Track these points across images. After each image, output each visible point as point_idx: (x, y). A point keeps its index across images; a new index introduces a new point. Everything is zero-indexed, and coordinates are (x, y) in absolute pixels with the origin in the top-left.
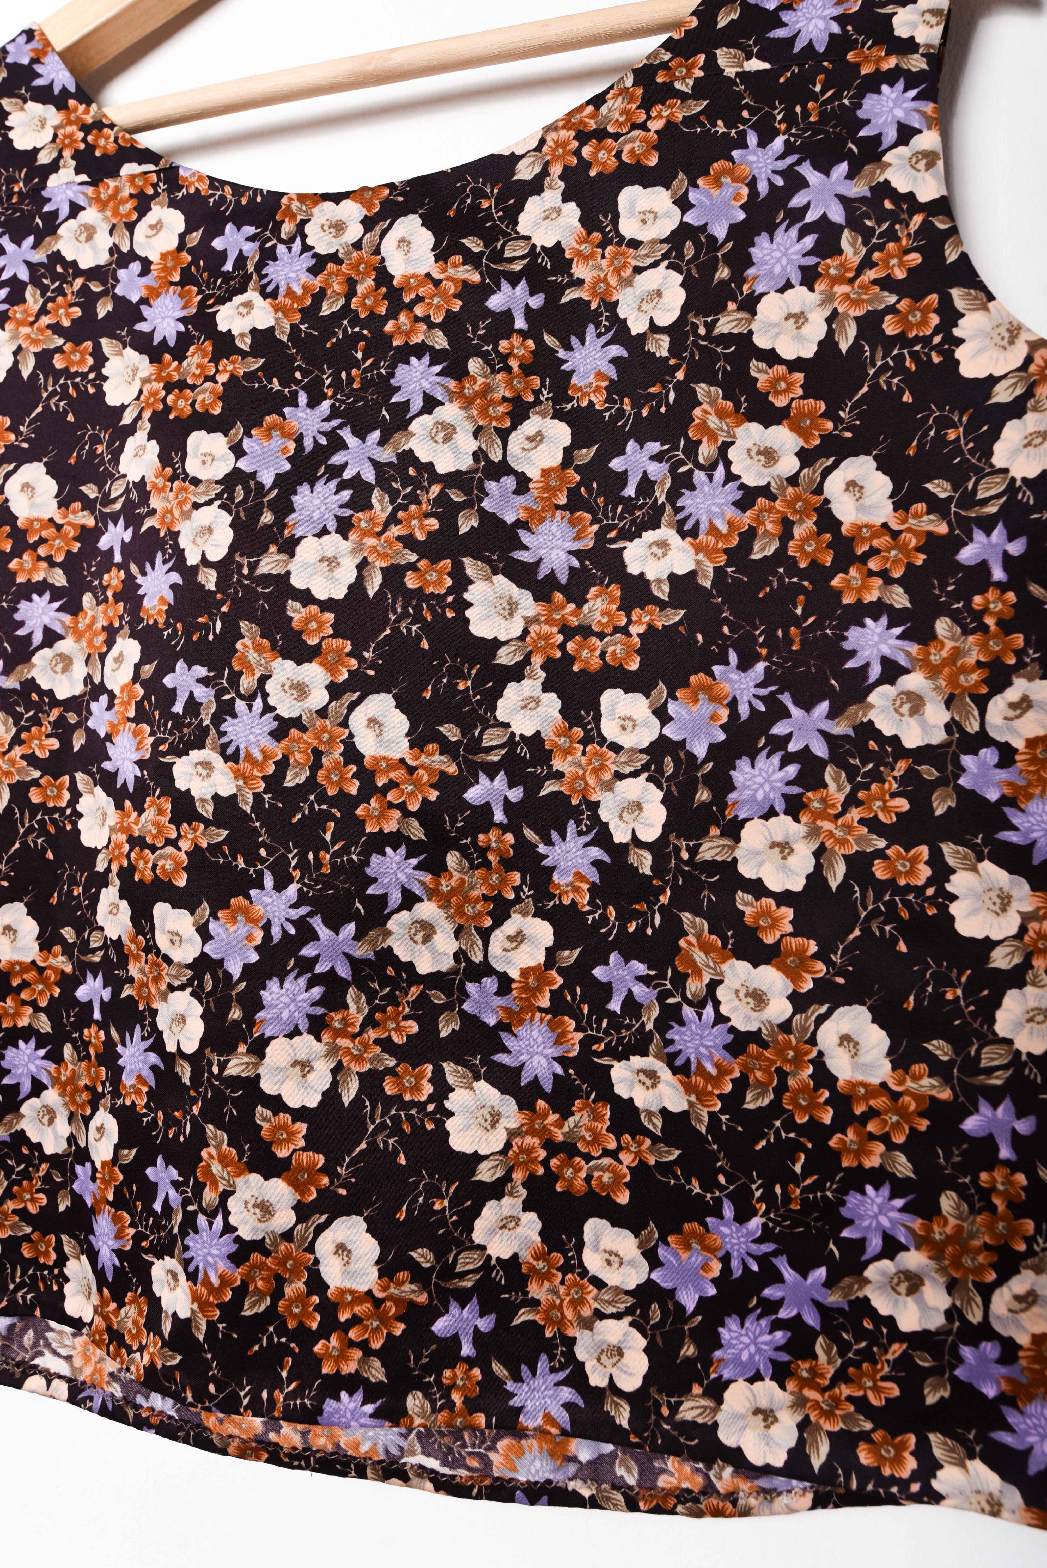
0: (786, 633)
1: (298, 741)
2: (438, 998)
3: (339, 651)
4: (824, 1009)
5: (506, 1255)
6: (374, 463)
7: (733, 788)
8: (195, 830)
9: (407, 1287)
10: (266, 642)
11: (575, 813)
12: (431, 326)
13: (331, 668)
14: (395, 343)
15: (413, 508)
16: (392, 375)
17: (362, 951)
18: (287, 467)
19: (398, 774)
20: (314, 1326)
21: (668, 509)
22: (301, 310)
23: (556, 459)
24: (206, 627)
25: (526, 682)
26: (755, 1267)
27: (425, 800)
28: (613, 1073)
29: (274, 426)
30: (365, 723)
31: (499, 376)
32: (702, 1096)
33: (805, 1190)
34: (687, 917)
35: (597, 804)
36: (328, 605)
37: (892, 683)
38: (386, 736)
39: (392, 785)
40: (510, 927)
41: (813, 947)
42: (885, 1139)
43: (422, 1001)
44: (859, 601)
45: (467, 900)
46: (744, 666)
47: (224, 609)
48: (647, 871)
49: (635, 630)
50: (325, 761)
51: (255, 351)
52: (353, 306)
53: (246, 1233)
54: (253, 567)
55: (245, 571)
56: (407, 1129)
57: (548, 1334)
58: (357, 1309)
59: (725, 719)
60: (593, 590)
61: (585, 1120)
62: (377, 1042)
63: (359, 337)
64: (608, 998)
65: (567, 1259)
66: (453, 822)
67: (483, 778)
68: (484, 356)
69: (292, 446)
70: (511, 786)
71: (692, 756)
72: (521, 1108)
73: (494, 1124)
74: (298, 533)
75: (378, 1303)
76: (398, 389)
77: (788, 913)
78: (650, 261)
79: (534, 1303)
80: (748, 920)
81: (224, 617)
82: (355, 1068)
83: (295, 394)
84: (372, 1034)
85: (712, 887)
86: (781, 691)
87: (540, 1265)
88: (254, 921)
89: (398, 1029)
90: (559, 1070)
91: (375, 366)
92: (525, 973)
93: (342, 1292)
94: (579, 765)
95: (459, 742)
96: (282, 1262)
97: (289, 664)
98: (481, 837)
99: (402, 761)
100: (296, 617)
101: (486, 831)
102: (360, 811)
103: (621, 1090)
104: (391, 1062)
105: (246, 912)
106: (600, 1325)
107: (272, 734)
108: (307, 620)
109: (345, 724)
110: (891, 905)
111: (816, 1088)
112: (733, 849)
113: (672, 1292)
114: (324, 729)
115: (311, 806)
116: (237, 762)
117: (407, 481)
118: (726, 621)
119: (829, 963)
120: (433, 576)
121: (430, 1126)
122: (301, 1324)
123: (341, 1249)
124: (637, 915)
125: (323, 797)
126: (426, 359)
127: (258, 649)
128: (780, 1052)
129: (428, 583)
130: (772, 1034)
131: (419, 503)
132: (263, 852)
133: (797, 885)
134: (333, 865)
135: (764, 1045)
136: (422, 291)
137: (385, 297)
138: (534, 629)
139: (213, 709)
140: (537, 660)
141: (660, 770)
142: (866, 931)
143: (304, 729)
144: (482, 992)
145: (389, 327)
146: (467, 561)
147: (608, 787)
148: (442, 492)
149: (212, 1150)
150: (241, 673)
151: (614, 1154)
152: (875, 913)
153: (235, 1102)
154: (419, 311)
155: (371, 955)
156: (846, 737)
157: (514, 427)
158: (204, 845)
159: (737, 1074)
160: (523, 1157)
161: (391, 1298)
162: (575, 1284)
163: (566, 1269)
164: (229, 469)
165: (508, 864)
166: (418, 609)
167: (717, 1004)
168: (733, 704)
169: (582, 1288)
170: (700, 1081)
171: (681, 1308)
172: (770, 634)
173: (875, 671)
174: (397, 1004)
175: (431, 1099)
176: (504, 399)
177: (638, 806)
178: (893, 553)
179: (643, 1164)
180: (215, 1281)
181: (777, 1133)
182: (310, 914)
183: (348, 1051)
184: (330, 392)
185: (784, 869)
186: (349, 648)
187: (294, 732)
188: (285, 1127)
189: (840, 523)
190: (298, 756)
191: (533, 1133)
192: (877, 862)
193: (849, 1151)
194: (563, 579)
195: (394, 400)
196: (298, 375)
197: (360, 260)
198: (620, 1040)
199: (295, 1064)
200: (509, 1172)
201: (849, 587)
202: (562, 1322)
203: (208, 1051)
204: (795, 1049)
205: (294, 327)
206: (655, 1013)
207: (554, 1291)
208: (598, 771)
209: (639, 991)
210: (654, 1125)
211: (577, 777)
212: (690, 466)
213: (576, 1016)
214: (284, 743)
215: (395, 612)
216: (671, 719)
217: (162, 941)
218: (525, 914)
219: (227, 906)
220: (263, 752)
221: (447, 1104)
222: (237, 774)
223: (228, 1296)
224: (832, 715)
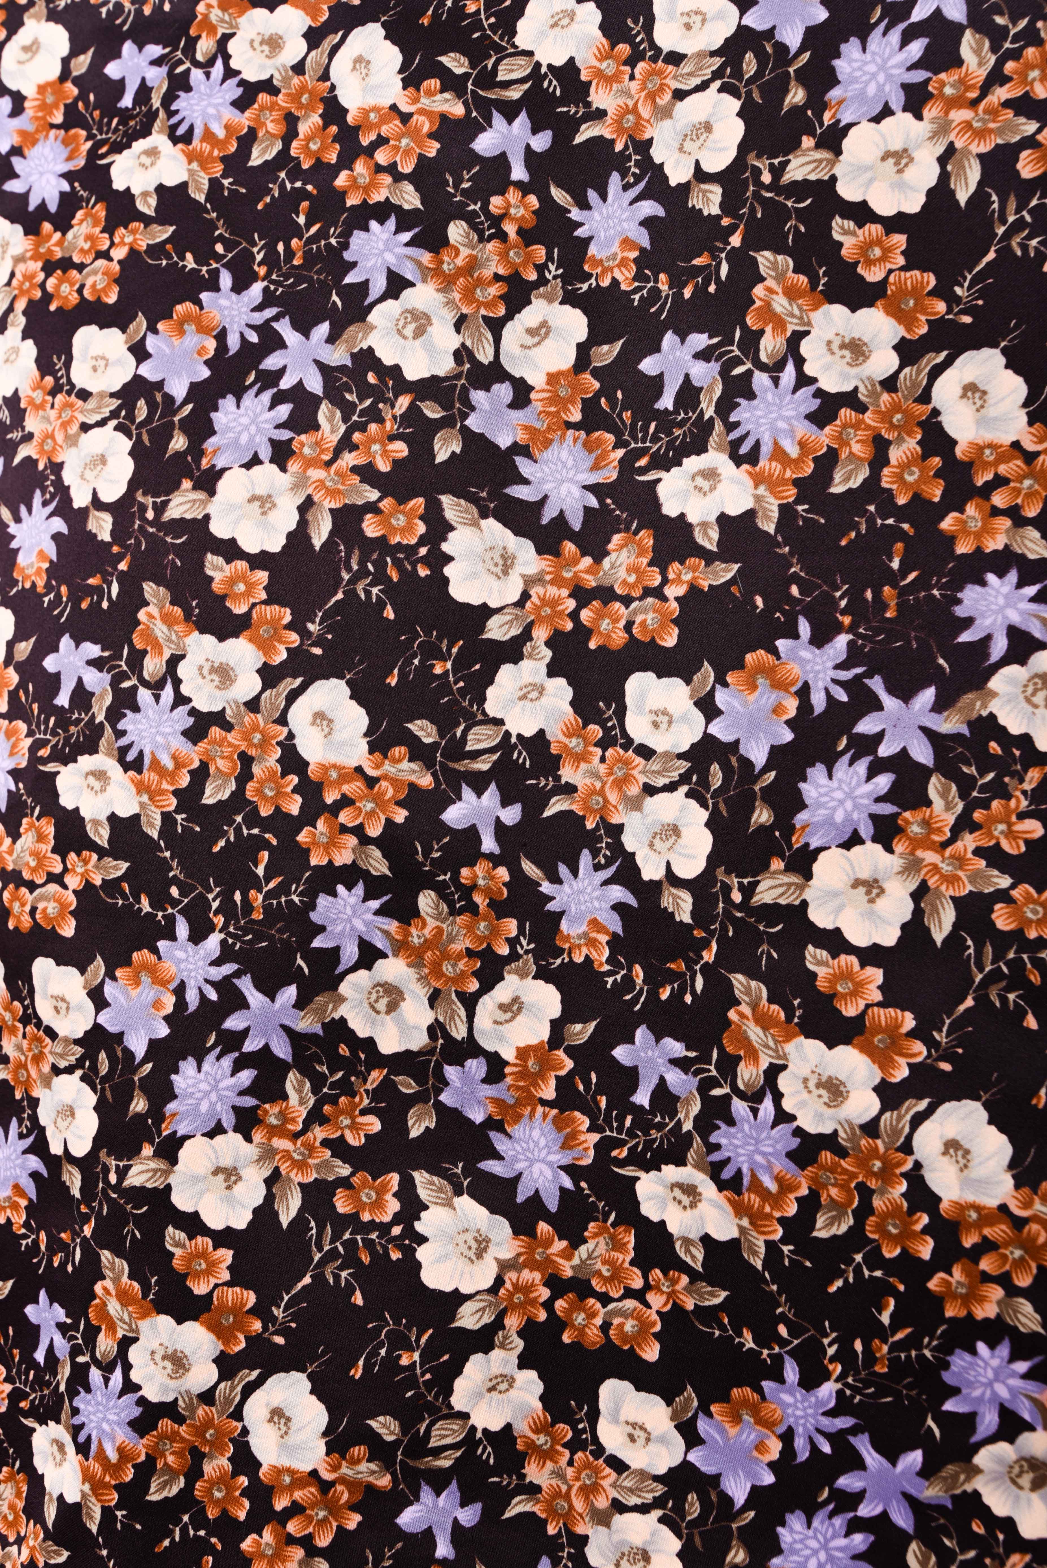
0: (877, 594)
1: (221, 743)
2: (407, 1086)
3: (274, 622)
4: (923, 1105)
5: (495, 1426)
6: (322, 367)
7: (803, 806)
8: (86, 862)
9: (364, 1466)
10: (177, 611)
11: (590, 840)
12: (398, 177)
13: (264, 646)
14: (349, 203)
15: (373, 427)
16: (345, 246)
17: (306, 1024)
18: (206, 373)
19: (353, 788)
20: (242, 1516)
21: (718, 426)
22: (224, 159)
23: (567, 359)
24: (99, 590)
25: (525, 664)
26: (826, 1448)
27: (389, 822)
28: (639, 1186)
29: (187, 319)
30: (310, 719)
31: (491, 246)
32: (757, 1219)
33: (894, 1347)
34: (738, 980)
35: (620, 828)
36: (260, 560)
37: (1023, 662)
38: (337, 736)
39: (346, 802)
40: (502, 992)
41: (909, 1022)
42: (1004, 1280)
43: (386, 1088)
44: (979, 550)
45: (446, 956)
46: (819, 640)
47: (123, 566)
48: (687, 918)
49: (673, 591)
50: (256, 770)
51: (162, 217)
52: (293, 153)
53: (153, 1393)
54: (160, 509)
55: (150, 515)
56: (365, 1258)
57: (551, 1530)
58: (298, 1495)
59: (792, 713)
60: (617, 538)
61: (602, 1249)
62: (326, 1143)
63: (302, 194)
64: (633, 1087)
65: (577, 1433)
66: (427, 852)
67: (467, 793)
68: (470, 219)
69: (211, 345)
70: (505, 803)
71: (747, 763)
72: (516, 1232)
73: (480, 1253)
74: (220, 464)
75: (325, 1487)
76: (354, 265)
77: (876, 975)
78: (697, 81)
79: (534, 1490)
80: (821, 984)
81: (122, 577)
82: (297, 1178)
83: (215, 274)
84: (319, 1133)
85: (773, 940)
86: (869, 674)
87: (541, 1439)
88: (164, 983)
89: (354, 1127)
90: (568, 1183)
91: (323, 234)
92: (523, 1053)
93: (279, 1471)
94: (597, 776)
95: (435, 745)
96: (200, 1432)
97: (209, 640)
98: (465, 872)
99: (359, 770)
100: (218, 576)
101: (472, 864)
102: (302, 837)
103: (650, 1210)
104: (345, 1170)
105: (152, 971)
106: (619, 1520)
107: (186, 733)
108: (232, 581)
109: (282, 720)
110: (1016, 965)
111: (911, 1211)
112: (802, 888)
113: (716, 1479)
114: (255, 728)
115: (238, 830)
116: (140, 771)
117: (365, 391)
118: (795, 579)
119: (931, 1043)
120: (400, 521)
121: (395, 1255)
122: (225, 1512)
123: (277, 1415)
124: (672, 976)
125: (253, 818)
126: (391, 223)
127: (168, 620)
128: (863, 1162)
129: (394, 530)
130: (852, 1138)
131: (381, 421)
132: (174, 891)
133: (889, 937)
134: (267, 908)
135: (842, 1152)
136: (385, 130)
137: (336, 139)
138: (536, 591)
139: (108, 700)
140: (541, 634)
141: (704, 782)
142: (982, 1000)
143: (228, 727)
144: (466, 1078)
145: (341, 180)
146: (446, 500)
147: (635, 805)
148: (412, 407)
149: (108, 1283)
150: (145, 652)
151: (639, 1295)
152: (994, 976)
153: (139, 1221)
154: (382, 157)
155: (318, 1029)
156: (957, 737)
157: (510, 316)
158: (98, 882)
159: (804, 1191)
160: (518, 1298)
161: (342, 1480)
162: (587, 1465)
163: (574, 1446)
164: (128, 377)
165: (500, 909)
166: (380, 565)
167: (778, 1097)
168: (804, 692)
169: (597, 1471)
170: (755, 1200)
171: (727, 1500)
172: (855, 596)
173: (999, 647)
174: (352, 1094)
175: (397, 1219)
176: (497, 277)
177: (675, 831)
178: (1027, 483)
179: (677, 1308)
180: (112, 1455)
181: (858, 1271)
182: (237, 974)
183: (287, 1155)
184: (262, 271)
185: (871, 915)
186: (288, 618)
187: (215, 732)
188: (203, 1255)
189: (954, 443)
190: (220, 763)
191: (532, 1265)
192: (997, 906)
193: (954, 1296)
194: (576, 522)
195: (347, 280)
196: (219, 248)
197: (303, 89)
198: (648, 1144)
199: (217, 1171)
200: (501, 1317)
201: (966, 532)
202: (569, 1515)
203: (103, 1153)
204: (884, 1159)
205: (214, 183)
206: (696, 1108)
207: (559, 1474)
208: (620, 784)
209: (675, 1078)
210: (693, 1257)
211: (593, 792)
212: (749, 365)
213: (591, 1112)
214: (202, 745)
215: (349, 569)
216: (719, 713)
217: (44, 1009)
218: (523, 975)
219: (128, 963)
220: (174, 757)
221: (419, 1227)
222: (141, 788)
223: (129, 1475)
224: (939, 706)
